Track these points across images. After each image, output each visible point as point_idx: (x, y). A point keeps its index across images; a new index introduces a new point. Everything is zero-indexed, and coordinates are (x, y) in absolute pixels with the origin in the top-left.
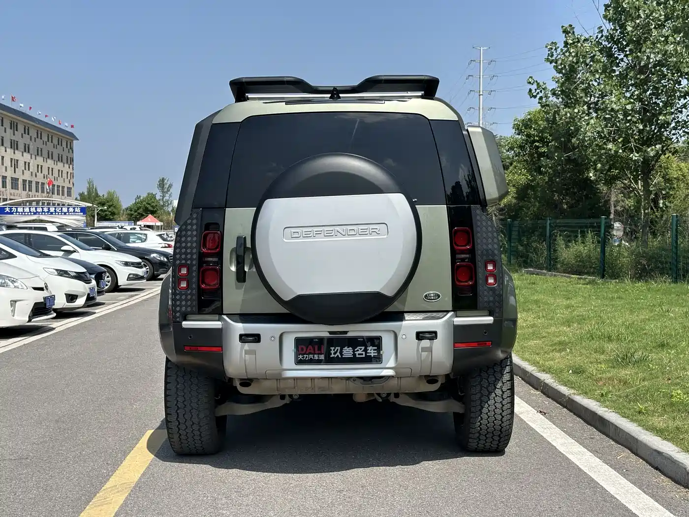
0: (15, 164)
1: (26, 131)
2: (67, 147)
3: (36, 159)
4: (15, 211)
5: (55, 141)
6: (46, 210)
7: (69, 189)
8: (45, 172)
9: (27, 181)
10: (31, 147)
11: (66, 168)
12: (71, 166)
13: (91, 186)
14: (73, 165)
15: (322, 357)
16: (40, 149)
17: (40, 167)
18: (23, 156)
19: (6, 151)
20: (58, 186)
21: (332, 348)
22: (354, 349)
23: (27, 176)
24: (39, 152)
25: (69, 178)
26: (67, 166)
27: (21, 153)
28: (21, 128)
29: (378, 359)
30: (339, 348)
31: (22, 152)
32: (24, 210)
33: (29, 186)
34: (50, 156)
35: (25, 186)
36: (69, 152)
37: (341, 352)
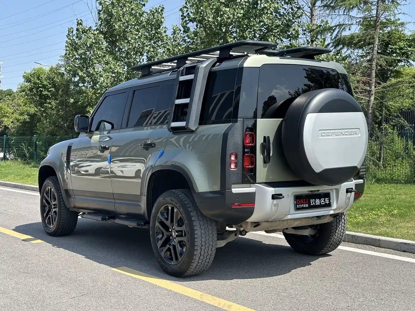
15: (307, 206)
21: (311, 200)
22: (320, 200)
29: (329, 205)
30: (314, 200)
37: (315, 202)
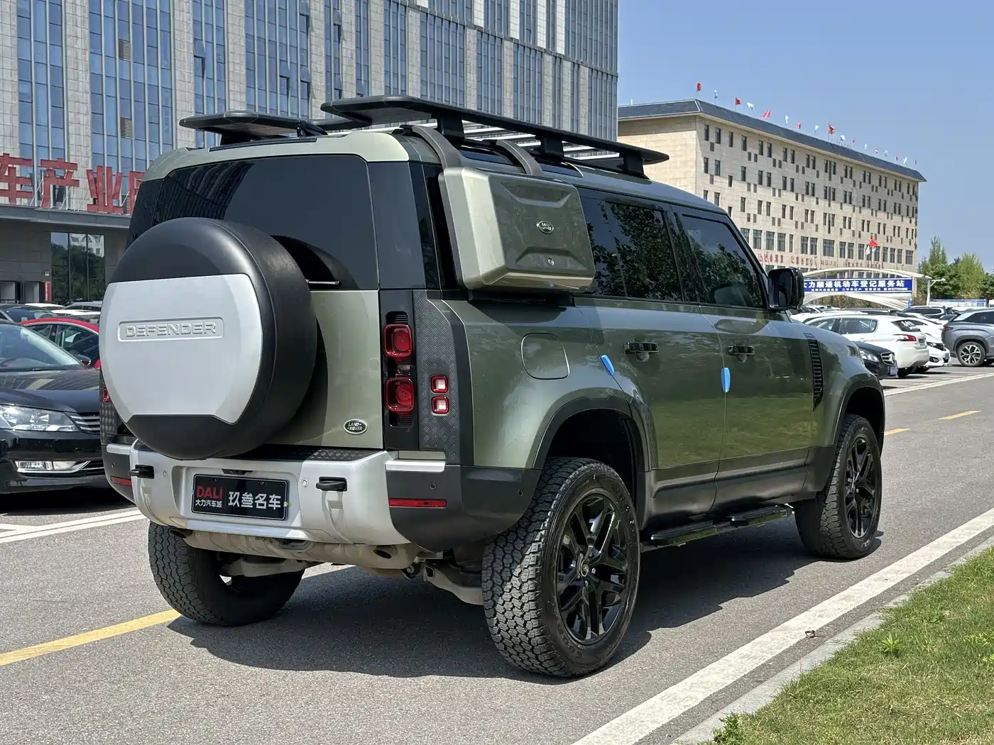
0: (830, 220)
1: (848, 173)
2: (908, 193)
3: (860, 212)
4: (814, 287)
5: (891, 185)
6: (855, 284)
7: (910, 253)
8: (874, 229)
9: (847, 245)
10: (854, 195)
11: (905, 223)
12: (913, 220)
13: (936, 248)
14: (916, 219)
15: (219, 504)
16: (867, 199)
17: (866, 223)
18: (841, 208)
19: (817, 203)
20: (893, 250)
21: (231, 493)
22: (254, 497)
23: (847, 237)
24: (866, 202)
25: (910, 236)
26: (907, 220)
27: (839, 205)
28: (840, 170)
29: (281, 514)
30: (238, 493)
31: (841, 204)
32: (825, 285)
33: (849, 250)
34: (882, 206)
35: (843, 250)
36: (911, 200)
37: (240, 500)
